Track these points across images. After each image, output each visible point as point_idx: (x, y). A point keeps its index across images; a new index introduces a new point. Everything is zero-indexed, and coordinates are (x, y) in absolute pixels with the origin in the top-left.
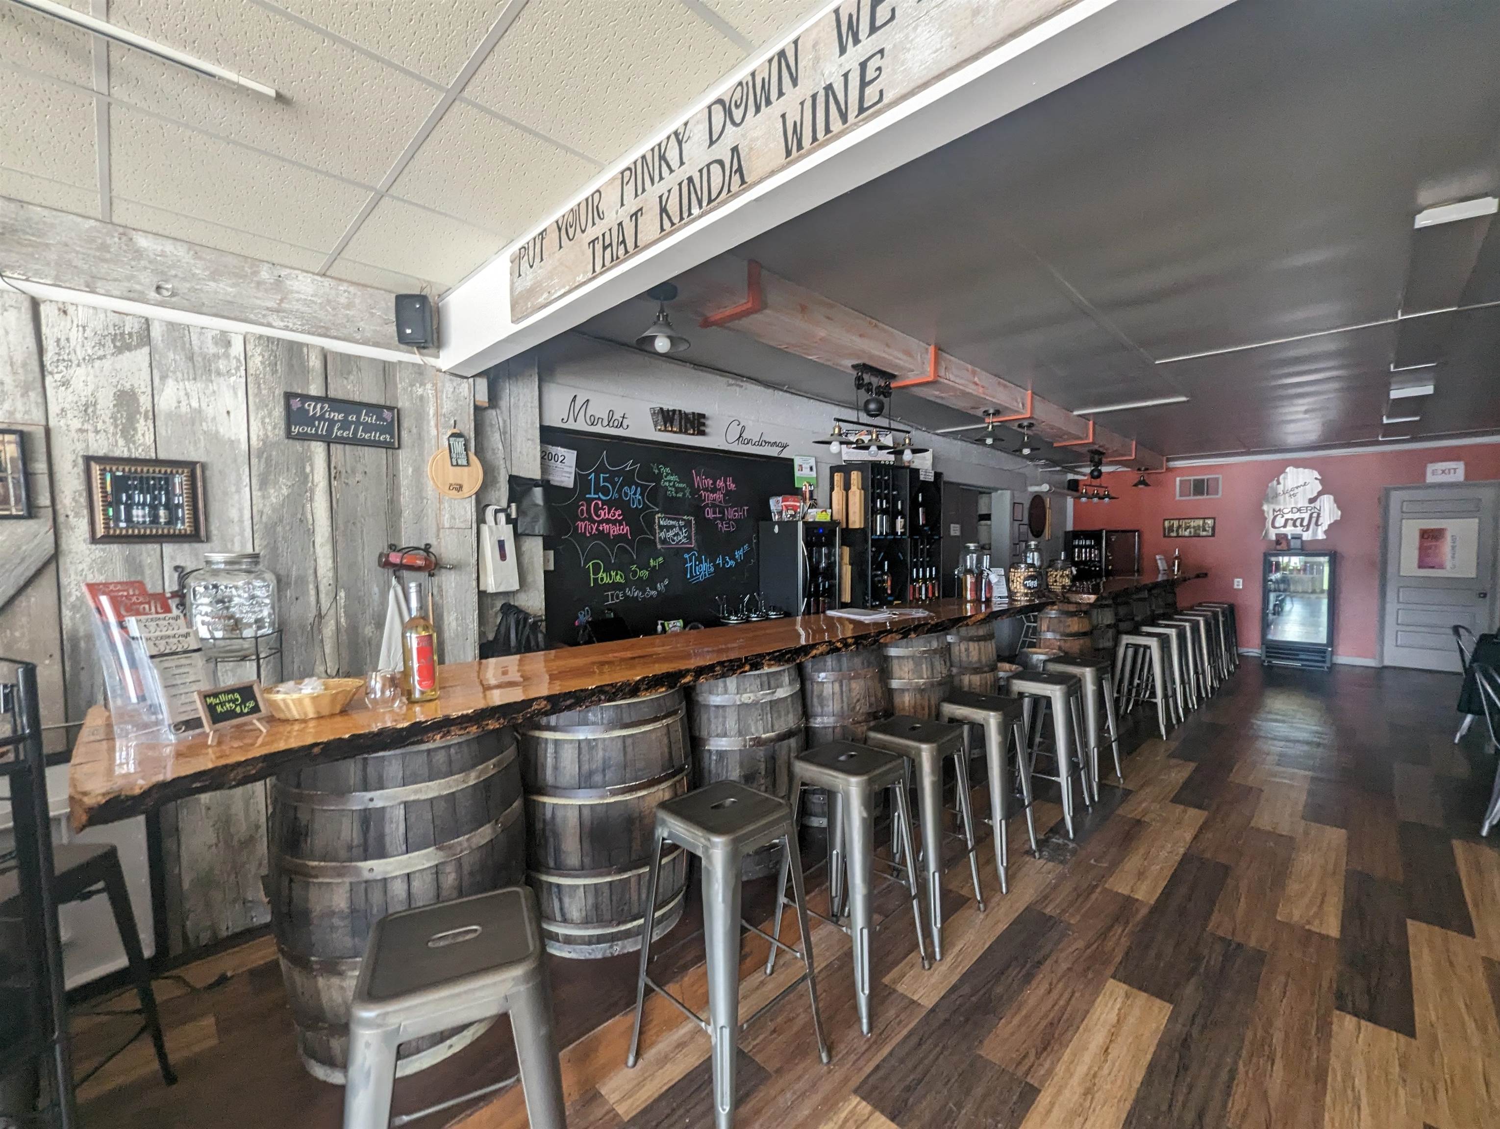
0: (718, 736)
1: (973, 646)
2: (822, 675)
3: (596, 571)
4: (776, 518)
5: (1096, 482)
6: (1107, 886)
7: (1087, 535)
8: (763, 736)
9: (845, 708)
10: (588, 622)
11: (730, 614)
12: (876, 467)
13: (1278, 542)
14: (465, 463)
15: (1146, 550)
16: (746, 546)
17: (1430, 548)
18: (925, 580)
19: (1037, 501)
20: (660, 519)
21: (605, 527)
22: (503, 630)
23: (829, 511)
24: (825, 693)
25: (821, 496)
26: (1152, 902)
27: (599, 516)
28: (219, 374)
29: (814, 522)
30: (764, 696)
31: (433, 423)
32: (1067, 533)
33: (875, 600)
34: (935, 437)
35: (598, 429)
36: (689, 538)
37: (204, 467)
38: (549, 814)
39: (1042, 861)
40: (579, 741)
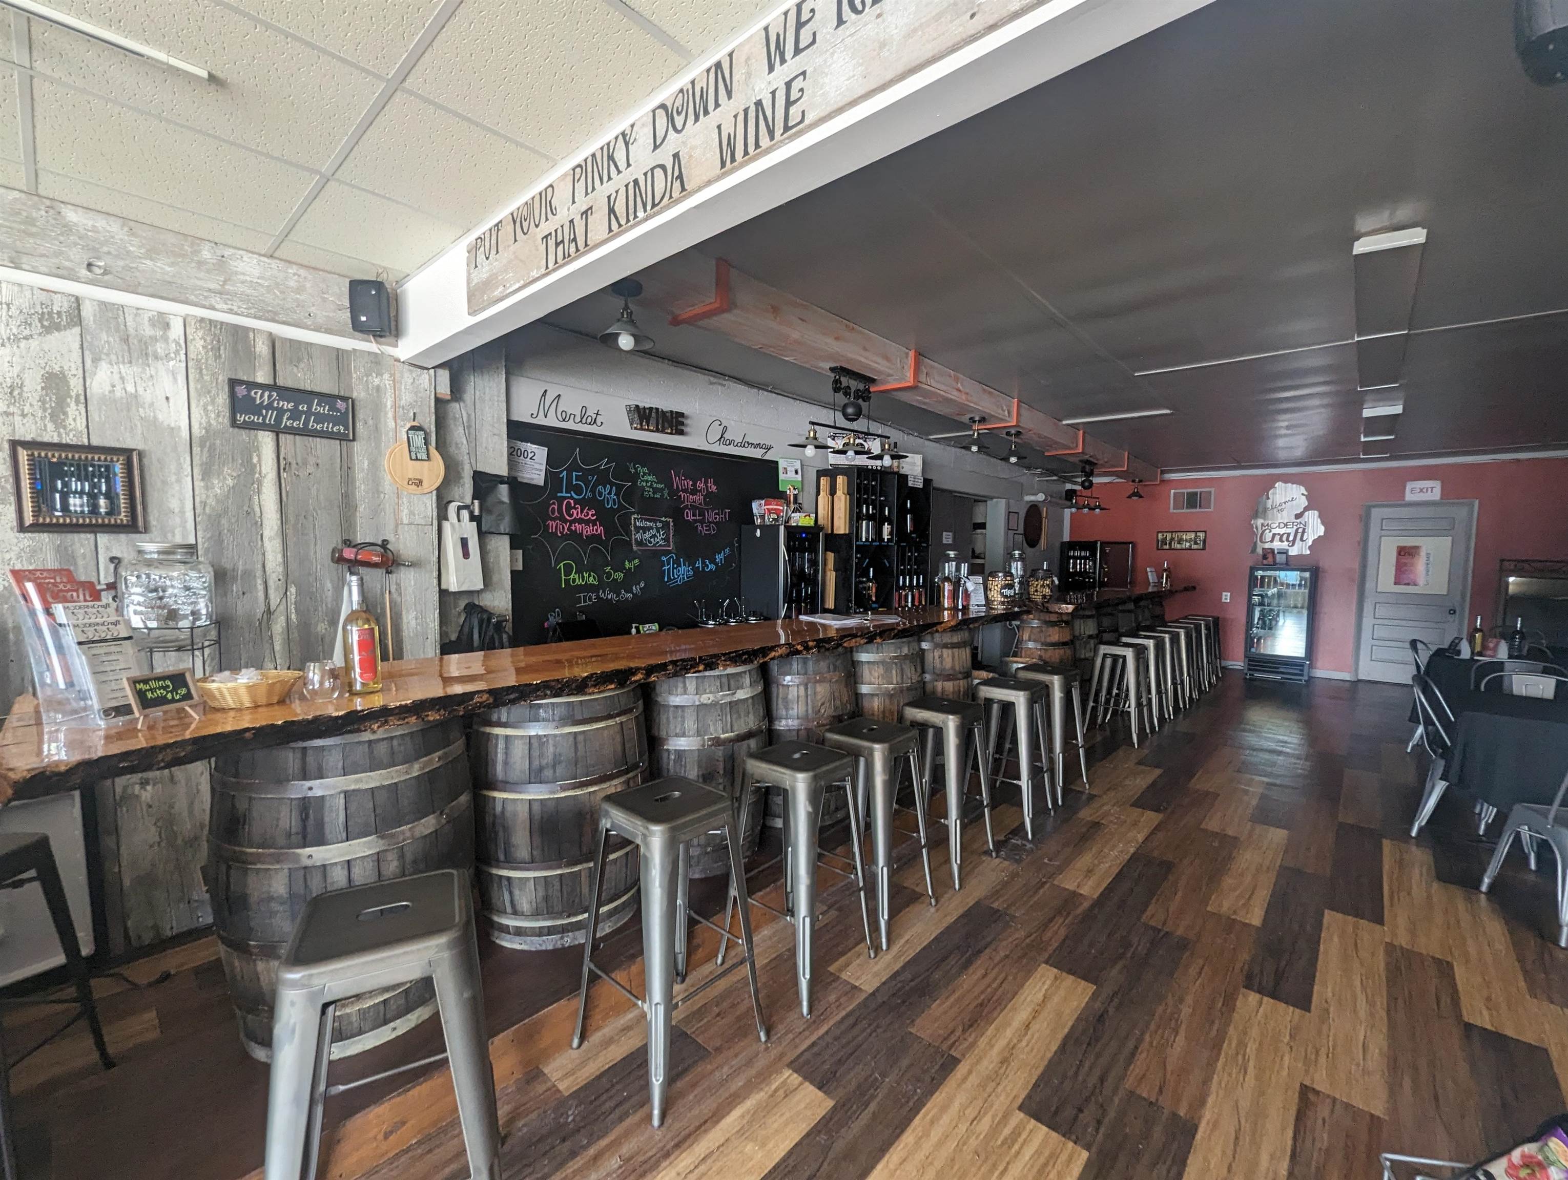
0: (677, 735)
1: (947, 653)
2: (788, 678)
3: (568, 572)
4: (758, 522)
5: (1087, 493)
6: (1056, 882)
7: (1083, 546)
8: (722, 736)
9: (810, 711)
10: (558, 624)
11: (708, 619)
12: (862, 471)
13: (1265, 557)
14: (425, 457)
15: (1140, 562)
16: (727, 550)
17: (1405, 564)
18: (911, 587)
19: (1034, 511)
20: (636, 521)
21: (578, 527)
22: (466, 630)
23: (813, 516)
24: (790, 697)
25: (806, 500)
26: (1095, 896)
27: (571, 516)
28: (156, 358)
29: (797, 527)
30: (724, 697)
31: (390, 415)
32: (1063, 544)
33: (859, 607)
34: (927, 443)
35: (570, 425)
36: (666, 540)
37: (141, 454)
38: (499, 809)
39: (998, 861)
40: (530, 737)
